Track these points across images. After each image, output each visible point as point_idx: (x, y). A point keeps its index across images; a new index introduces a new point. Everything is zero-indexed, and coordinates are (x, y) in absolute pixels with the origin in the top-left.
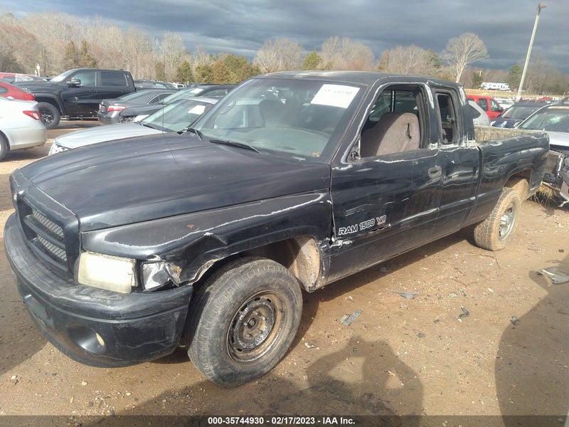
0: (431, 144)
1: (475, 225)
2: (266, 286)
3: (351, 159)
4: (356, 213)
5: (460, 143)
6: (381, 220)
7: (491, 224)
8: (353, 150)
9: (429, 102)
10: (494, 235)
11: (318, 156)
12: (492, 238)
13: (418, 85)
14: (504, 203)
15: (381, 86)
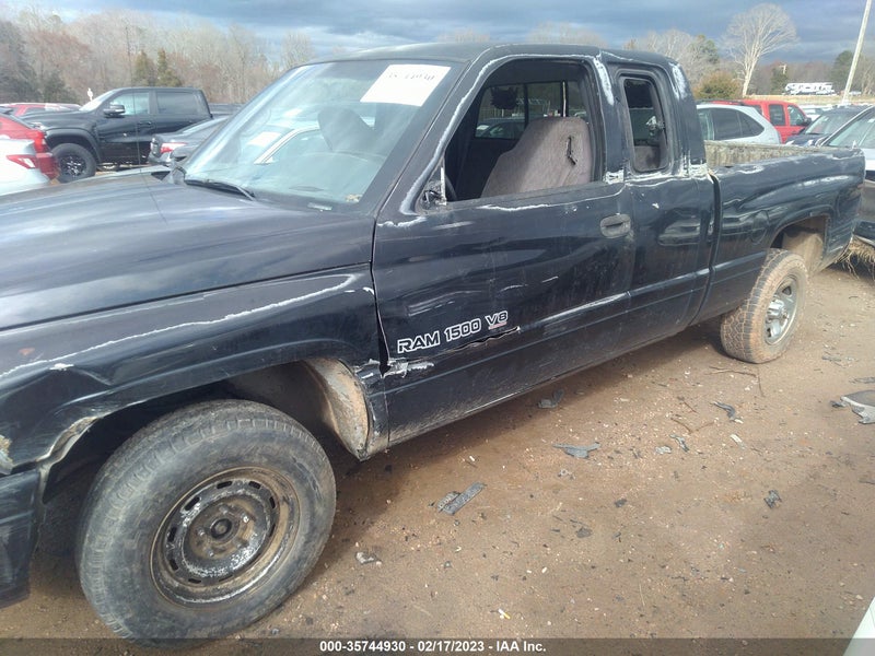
0: (608, 174)
1: (722, 317)
2: (236, 460)
3: (425, 207)
4: (433, 310)
5: (675, 171)
6: (497, 320)
7: (749, 316)
8: (428, 187)
9: (603, 93)
10: (755, 337)
11: (357, 201)
12: (751, 341)
13: (579, 60)
14: (773, 277)
15: (492, 62)
